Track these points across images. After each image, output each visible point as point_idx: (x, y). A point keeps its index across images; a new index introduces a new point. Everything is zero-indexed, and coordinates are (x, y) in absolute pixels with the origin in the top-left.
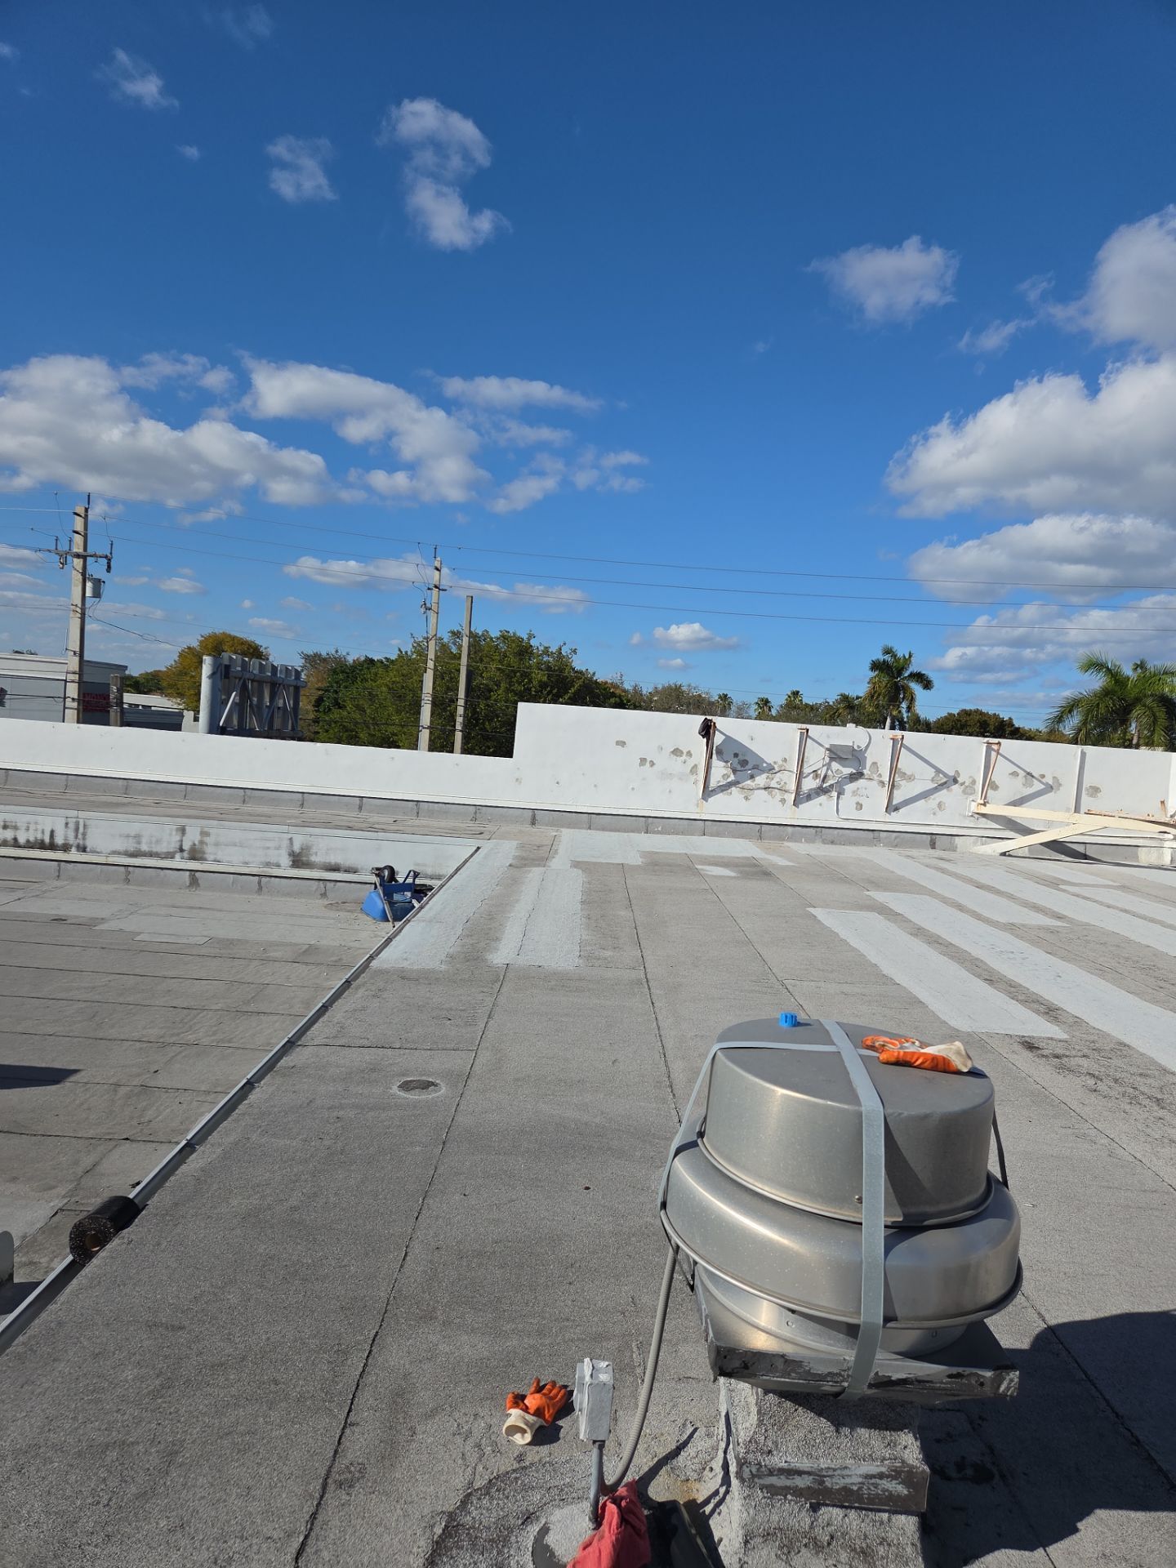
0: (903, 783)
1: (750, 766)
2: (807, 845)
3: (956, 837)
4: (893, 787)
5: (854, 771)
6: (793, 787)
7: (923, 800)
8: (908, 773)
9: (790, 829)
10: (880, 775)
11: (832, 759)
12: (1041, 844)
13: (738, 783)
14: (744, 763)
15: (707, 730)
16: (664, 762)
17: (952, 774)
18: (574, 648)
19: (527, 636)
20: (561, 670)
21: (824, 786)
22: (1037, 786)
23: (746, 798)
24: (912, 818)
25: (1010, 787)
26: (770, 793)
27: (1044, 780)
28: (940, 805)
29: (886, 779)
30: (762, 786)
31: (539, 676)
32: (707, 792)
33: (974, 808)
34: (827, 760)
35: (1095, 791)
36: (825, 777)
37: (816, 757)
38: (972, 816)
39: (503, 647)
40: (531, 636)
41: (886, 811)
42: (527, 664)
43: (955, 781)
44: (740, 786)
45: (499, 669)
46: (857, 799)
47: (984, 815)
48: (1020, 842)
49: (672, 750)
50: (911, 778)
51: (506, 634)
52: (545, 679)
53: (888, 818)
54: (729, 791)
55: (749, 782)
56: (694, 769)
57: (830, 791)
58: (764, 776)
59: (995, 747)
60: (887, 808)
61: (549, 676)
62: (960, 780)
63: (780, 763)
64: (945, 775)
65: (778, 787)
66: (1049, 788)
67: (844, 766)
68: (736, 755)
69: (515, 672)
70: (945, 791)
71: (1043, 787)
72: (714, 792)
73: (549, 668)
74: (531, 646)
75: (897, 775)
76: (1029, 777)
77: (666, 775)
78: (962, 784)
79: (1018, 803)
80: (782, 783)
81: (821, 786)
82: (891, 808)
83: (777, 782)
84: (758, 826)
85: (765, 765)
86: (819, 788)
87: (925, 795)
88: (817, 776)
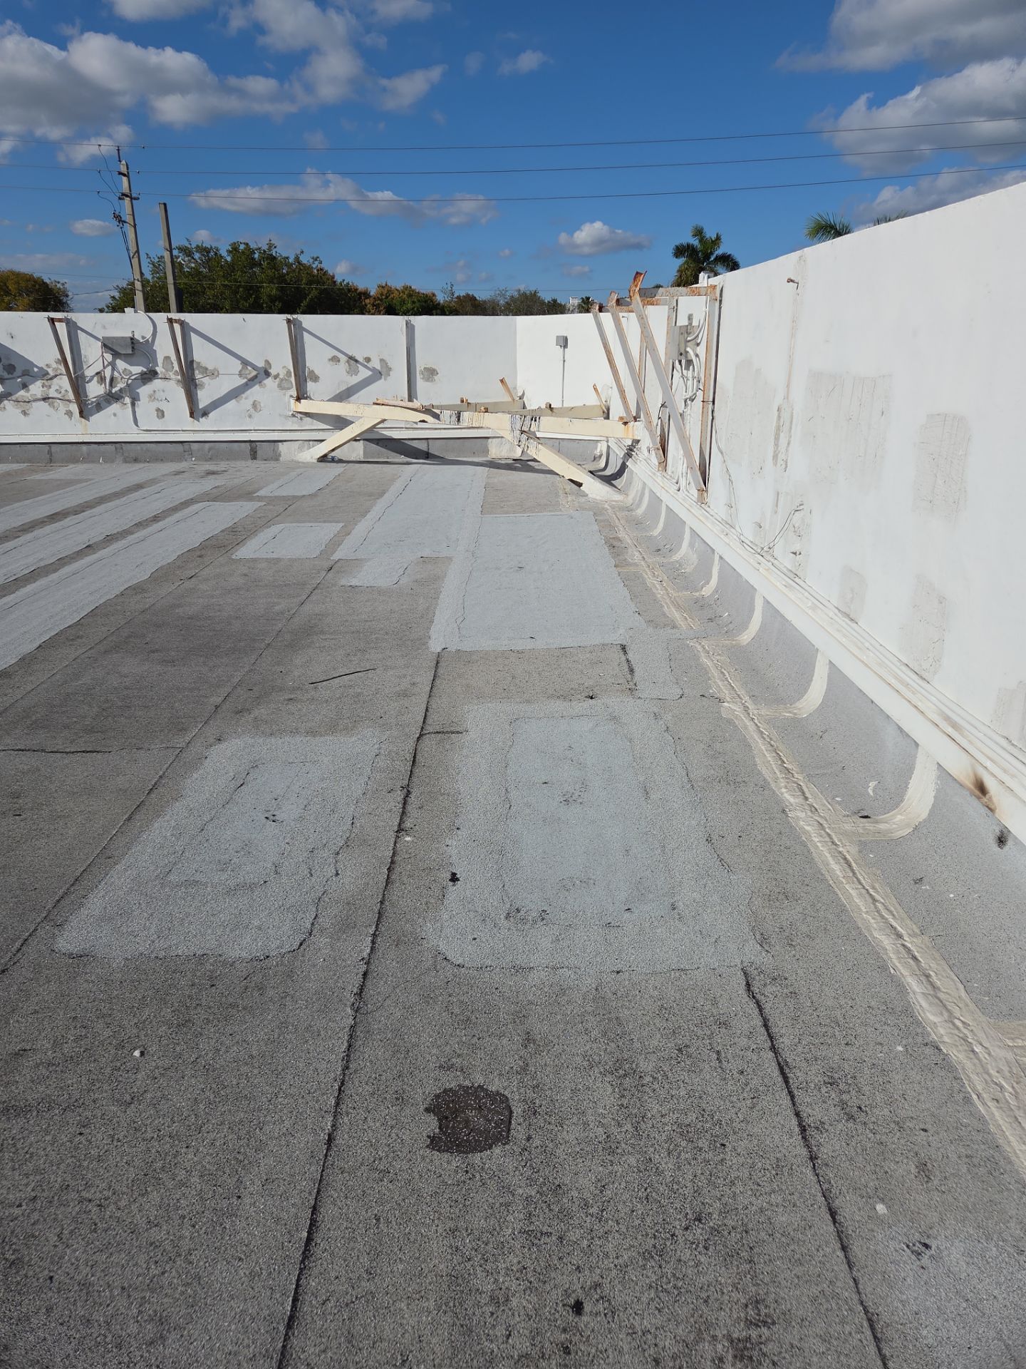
0: (206, 380)
1: (18, 372)
3: (280, 444)
4: (191, 386)
5: (145, 370)
7: (234, 401)
8: (210, 367)
9: (84, 448)
10: (173, 373)
11: (114, 356)
13: (10, 394)
14: (10, 369)
17: (261, 364)
21: (113, 391)
22: (364, 373)
23: (25, 413)
24: (224, 425)
25: (332, 376)
26: (51, 405)
27: (369, 365)
28: (255, 405)
30: (39, 396)
33: (293, 406)
34: (110, 357)
35: (431, 373)
36: (112, 379)
37: (95, 356)
38: (293, 416)
41: (191, 417)
43: (267, 374)
44: (14, 398)
46: (155, 405)
47: (307, 414)
50: (214, 374)
53: (195, 425)
54: (2, 406)
55: (22, 393)
57: (122, 397)
58: (39, 383)
59: (297, 325)
60: (191, 413)
62: (273, 371)
63: (45, 366)
64: (254, 367)
65: (59, 396)
66: (377, 375)
67: (131, 365)
70: (257, 387)
71: (370, 373)
75: (196, 372)
76: (352, 362)
78: (276, 377)
79: (342, 397)
81: (110, 391)
82: (199, 412)
83: (57, 390)
84: (47, 447)
85: (36, 370)
86: (108, 395)
87: (235, 394)
88: (102, 380)
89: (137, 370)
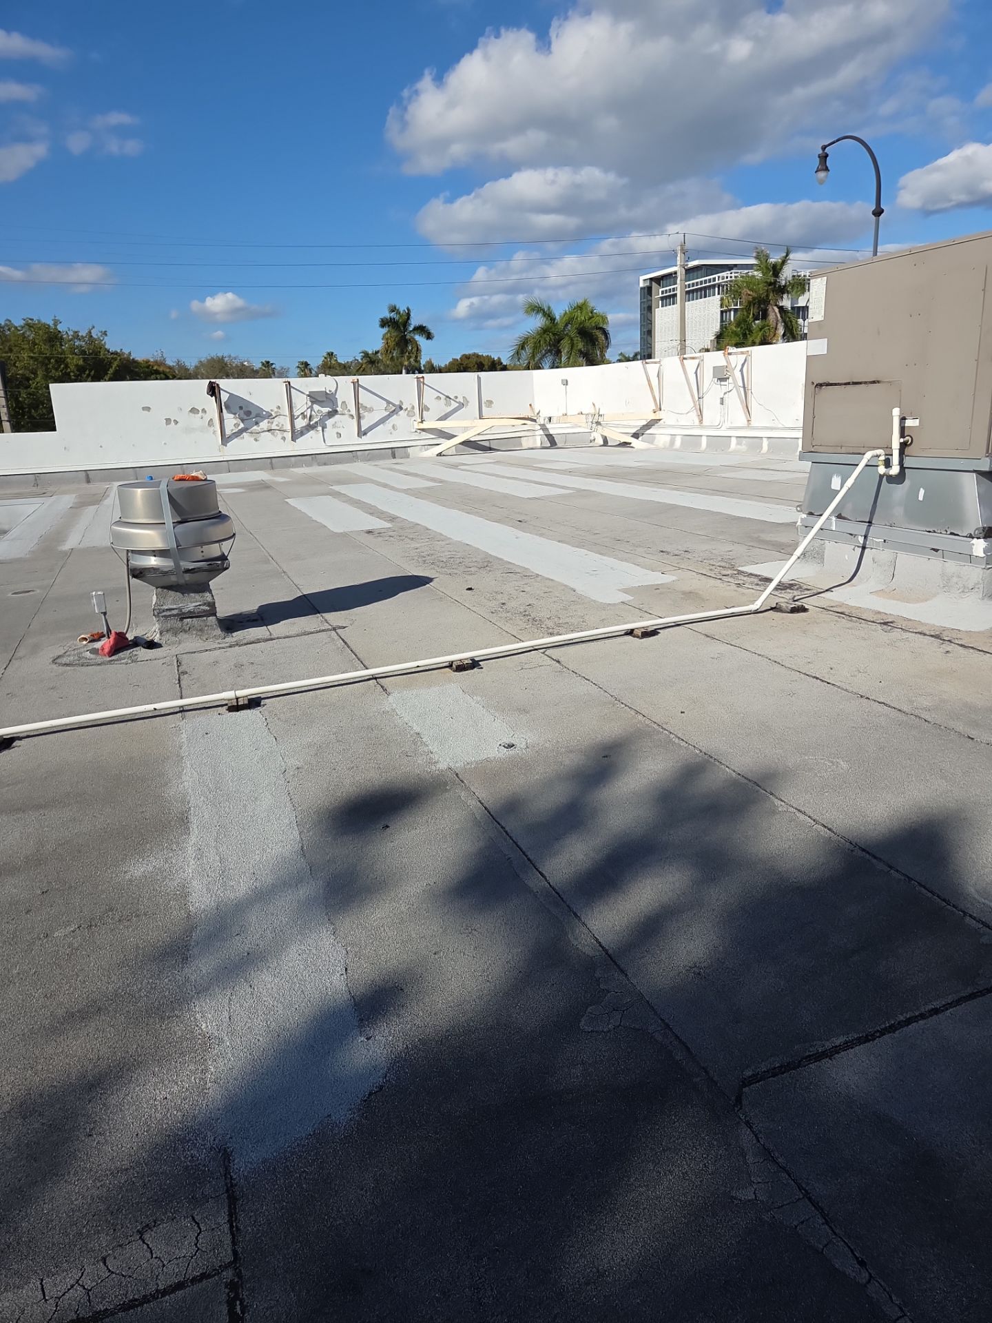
0: (366, 414)
1: (253, 415)
2: (306, 468)
3: (408, 448)
4: (359, 417)
5: (330, 410)
6: (288, 427)
7: (382, 425)
8: (368, 406)
9: (293, 459)
10: (349, 411)
11: (313, 402)
12: (460, 444)
13: (247, 429)
14: (248, 413)
15: (213, 390)
16: (185, 419)
17: (397, 403)
18: (104, 330)
19: (53, 322)
20: (97, 353)
21: (311, 423)
22: (455, 405)
23: (256, 440)
24: (376, 439)
25: (437, 408)
26: (273, 434)
27: (457, 400)
28: (393, 427)
29: (353, 412)
30: (266, 429)
31: (75, 361)
32: (225, 439)
33: (417, 426)
34: (310, 404)
35: (490, 403)
36: (311, 416)
37: (301, 403)
38: (416, 432)
39: (31, 335)
40: (56, 322)
41: (358, 436)
42: (60, 350)
43: (401, 408)
44: (249, 431)
45: (32, 358)
46: (337, 430)
47: (423, 430)
48: (446, 445)
49: (190, 409)
50: (370, 410)
51: (30, 321)
52: (81, 362)
53: (360, 441)
54: (242, 436)
55: (255, 427)
56: (211, 422)
57: (316, 427)
58: (266, 421)
59: (422, 380)
60: (358, 434)
61: (85, 360)
62: (404, 407)
63: (276, 410)
64: (394, 405)
65: (278, 428)
66: (461, 405)
67: (322, 407)
68: (241, 408)
69: (49, 359)
70: (395, 416)
71: (458, 405)
72: (231, 438)
73: (83, 352)
74: (59, 332)
75: (361, 409)
76: (448, 399)
77: (189, 430)
78: (406, 409)
79: (444, 418)
80: (280, 425)
81: (309, 423)
82: (361, 433)
83: (277, 425)
84: (269, 460)
85: (264, 413)
86: (307, 425)
87: (382, 421)
88: (304, 417)
89: (326, 410)
